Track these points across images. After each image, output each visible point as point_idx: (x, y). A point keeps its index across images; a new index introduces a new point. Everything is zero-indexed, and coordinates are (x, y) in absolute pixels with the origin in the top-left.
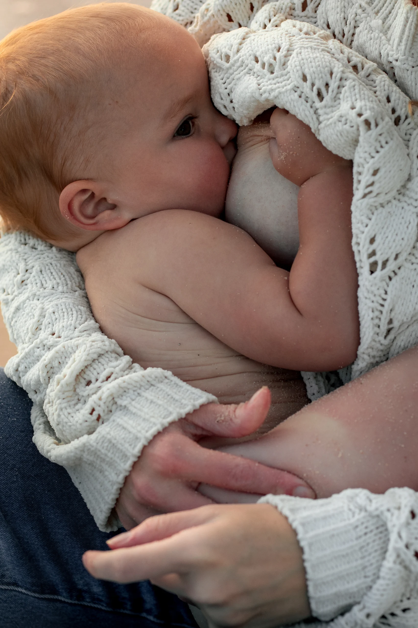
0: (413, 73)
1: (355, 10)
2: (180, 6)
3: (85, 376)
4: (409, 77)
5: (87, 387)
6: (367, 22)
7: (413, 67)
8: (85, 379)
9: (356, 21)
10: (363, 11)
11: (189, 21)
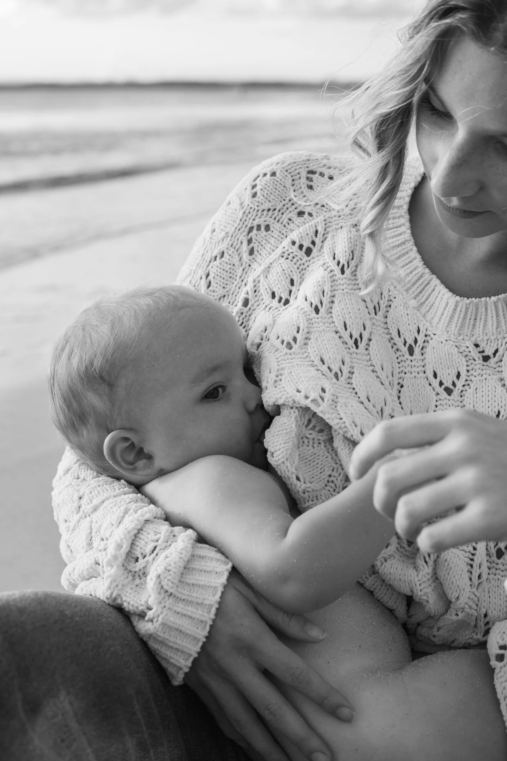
0: (446, 345)
1: (388, 287)
2: (212, 283)
3: (133, 556)
4: (443, 349)
5: (137, 563)
6: (400, 299)
7: (447, 341)
8: (133, 558)
9: (389, 296)
10: (395, 288)
11: (223, 295)
